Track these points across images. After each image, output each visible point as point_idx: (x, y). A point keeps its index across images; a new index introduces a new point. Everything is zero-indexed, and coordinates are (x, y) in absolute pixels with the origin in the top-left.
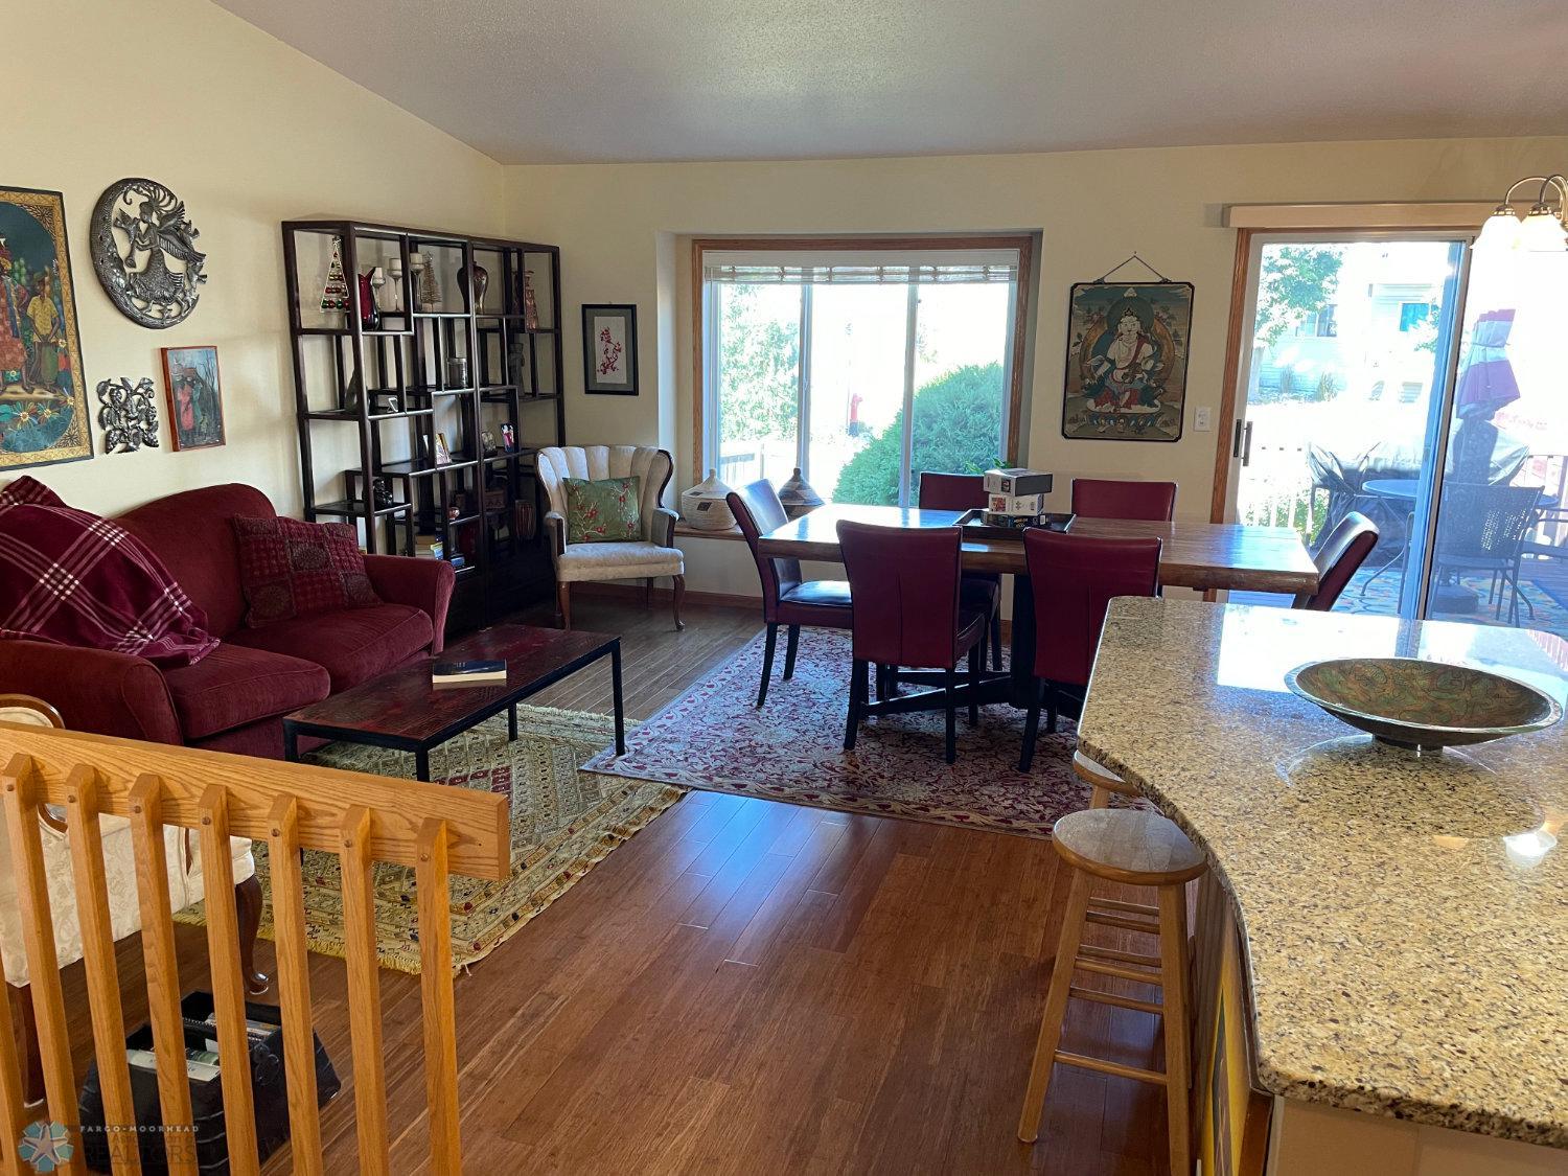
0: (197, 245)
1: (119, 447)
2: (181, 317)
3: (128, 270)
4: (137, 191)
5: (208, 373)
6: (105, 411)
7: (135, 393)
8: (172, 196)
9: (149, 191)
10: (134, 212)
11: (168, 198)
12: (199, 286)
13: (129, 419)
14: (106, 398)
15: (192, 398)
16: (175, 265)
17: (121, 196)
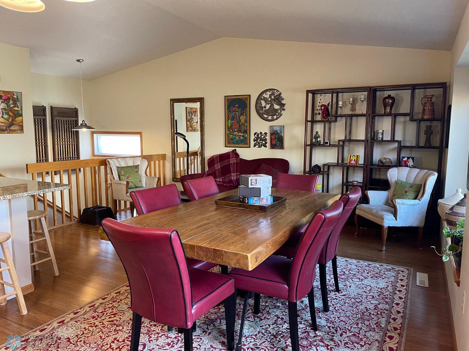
0: (283, 102)
1: (257, 146)
2: (277, 119)
3: (264, 109)
4: (269, 92)
5: (280, 132)
6: (255, 139)
7: (263, 135)
8: (278, 91)
9: (272, 91)
10: (268, 96)
11: (277, 92)
12: (283, 111)
13: (260, 141)
14: (256, 136)
15: (275, 137)
16: (276, 107)
17: (265, 93)
